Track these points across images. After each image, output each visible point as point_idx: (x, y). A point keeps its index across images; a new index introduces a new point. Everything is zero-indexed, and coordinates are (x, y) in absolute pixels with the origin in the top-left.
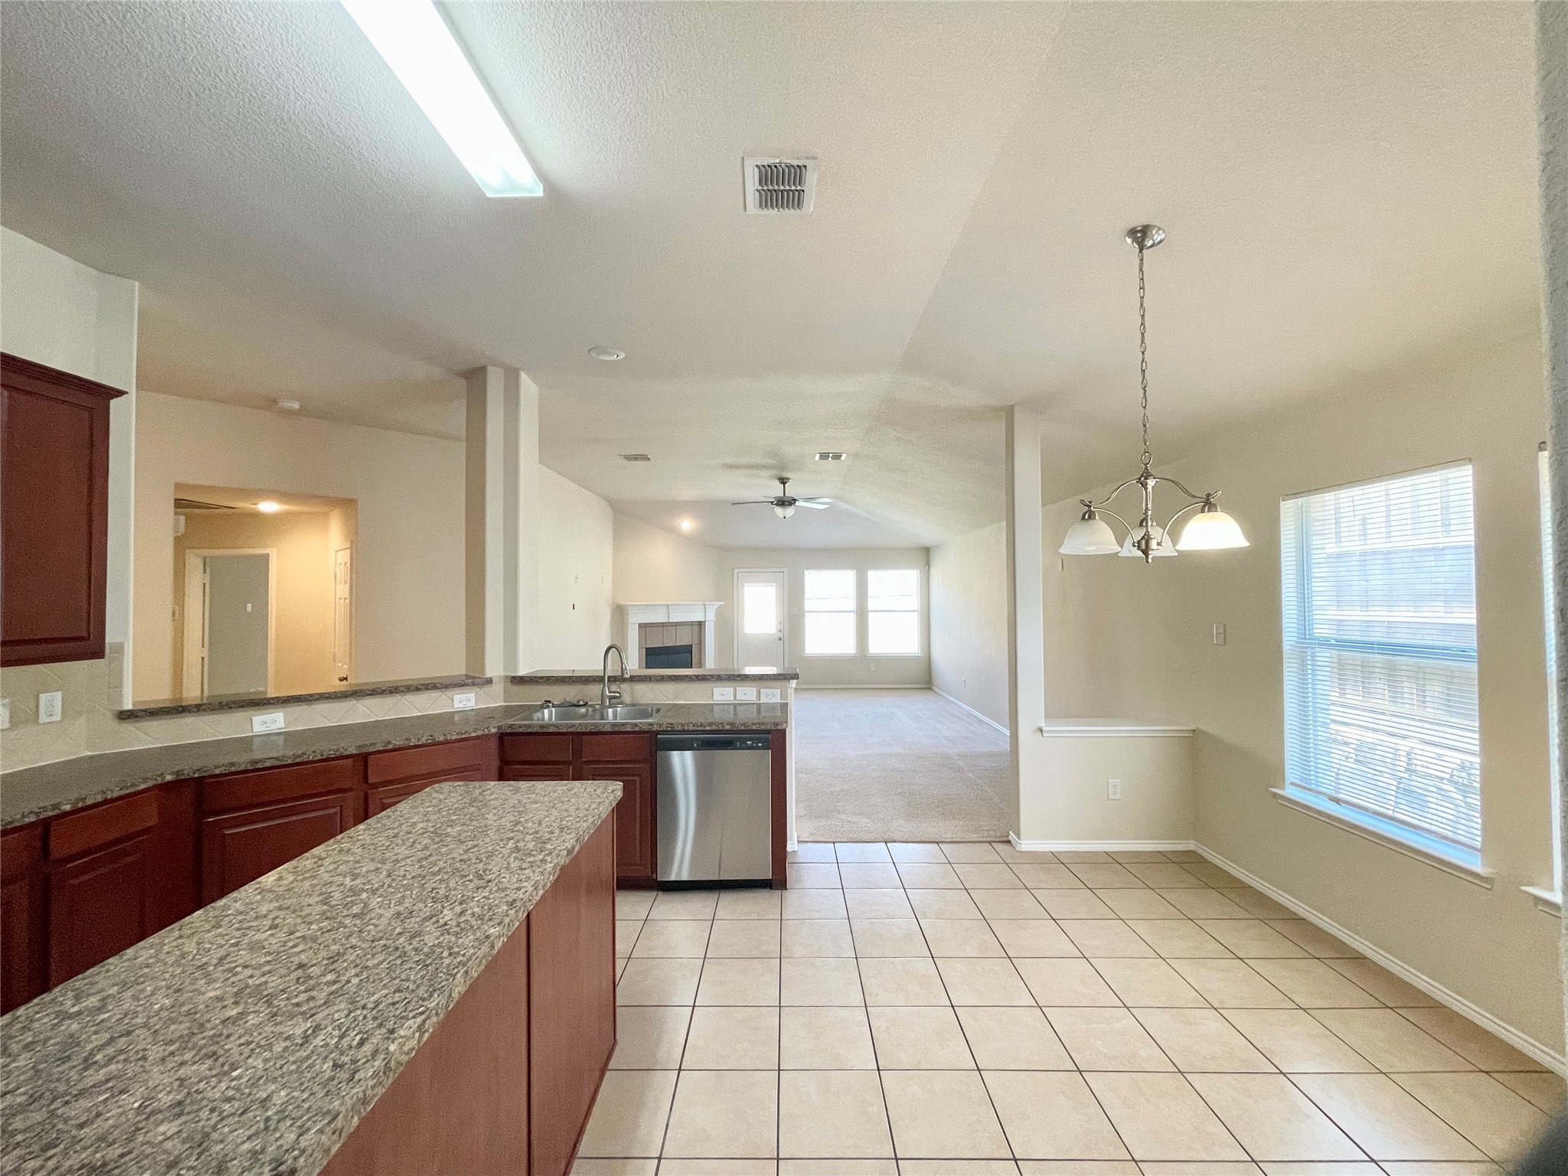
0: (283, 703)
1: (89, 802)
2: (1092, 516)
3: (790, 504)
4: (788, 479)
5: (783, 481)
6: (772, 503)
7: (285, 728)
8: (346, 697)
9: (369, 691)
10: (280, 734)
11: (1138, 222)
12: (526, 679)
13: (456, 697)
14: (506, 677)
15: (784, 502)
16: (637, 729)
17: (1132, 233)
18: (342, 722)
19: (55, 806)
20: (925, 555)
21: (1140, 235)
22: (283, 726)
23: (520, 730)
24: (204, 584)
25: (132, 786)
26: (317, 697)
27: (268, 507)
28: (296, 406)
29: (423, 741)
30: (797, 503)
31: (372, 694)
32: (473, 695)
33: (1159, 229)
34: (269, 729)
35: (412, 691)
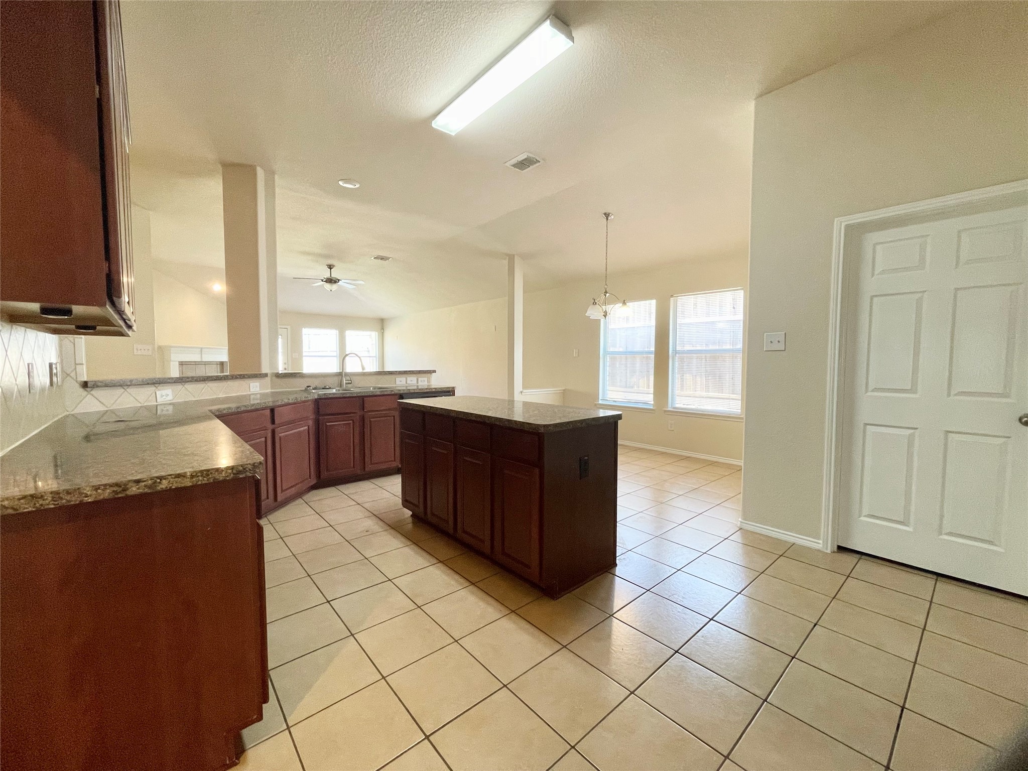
2: (596, 304)
3: (335, 282)
4: (334, 266)
5: (330, 267)
6: (322, 280)
11: (607, 212)
15: (331, 281)
16: (393, 393)
17: (605, 214)
20: (381, 324)
21: (607, 215)
22: (172, 399)
23: (330, 396)
26: (190, 379)
30: (340, 282)
32: (258, 383)
33: (612, 215)
34: (165, 400)
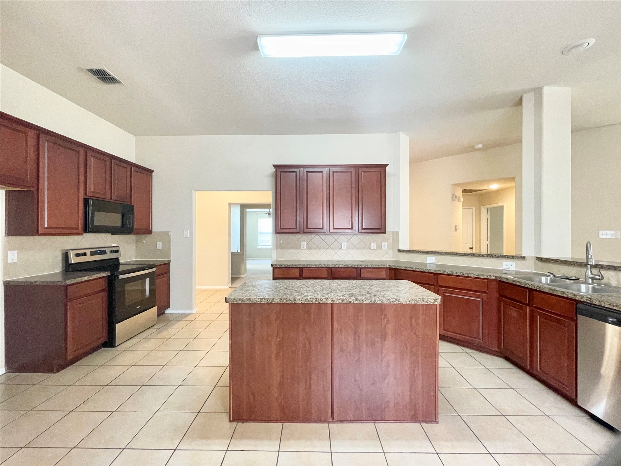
0: (434, 253)
1: (368, 266)
7: (436, 262)
8: (454, 255)
9: (462, 253)
10: (434, 264)
12: (544, 259)
13: (503, 262)
14: (535, 257)
18: (454, 264)
19: (361, 265)
22: (435, 262)
24: (488, 218)
25: (378, 265)
26: (444, 253)
27: (494, 187)
28: (481, 146)
29: (458, 274)
31: (464, 255)
32: (515, 263)
34: (431, 262)
35: (481, 256)
